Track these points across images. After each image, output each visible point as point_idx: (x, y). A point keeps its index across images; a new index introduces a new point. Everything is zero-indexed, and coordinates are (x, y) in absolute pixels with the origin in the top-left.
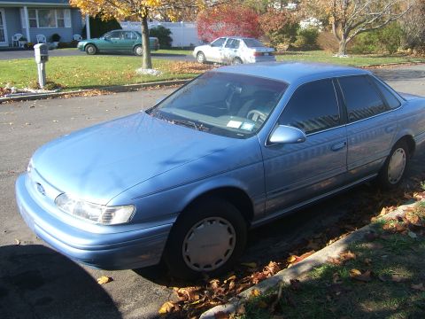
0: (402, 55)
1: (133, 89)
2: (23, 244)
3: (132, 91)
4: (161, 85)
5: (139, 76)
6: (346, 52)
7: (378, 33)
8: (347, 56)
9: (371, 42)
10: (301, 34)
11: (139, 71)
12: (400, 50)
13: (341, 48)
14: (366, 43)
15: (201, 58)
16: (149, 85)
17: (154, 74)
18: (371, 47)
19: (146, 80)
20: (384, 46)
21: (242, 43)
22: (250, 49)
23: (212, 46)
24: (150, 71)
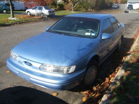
0: (90, 11)
1: (9, 25)
2: (11, 87)
3: (9, 26)
4: (19, 23)
5: (10, 20)
6: (74, 11)
7: (82, 5)
8: (74, 12)
9: (80, 7)
10: (58, 5)
11: (10, 18)
12: (89, 10)
13: (73, 9)
14: (79, 8)
15: (29, 14)
16: (15, 24)
17: (16, 19)
18: (80, 9)
19: (13, 22)
20: (84, 9)
21: (43, 8)
22: (46, 10)
23: (33, 9)
24: (14, 19)
